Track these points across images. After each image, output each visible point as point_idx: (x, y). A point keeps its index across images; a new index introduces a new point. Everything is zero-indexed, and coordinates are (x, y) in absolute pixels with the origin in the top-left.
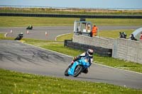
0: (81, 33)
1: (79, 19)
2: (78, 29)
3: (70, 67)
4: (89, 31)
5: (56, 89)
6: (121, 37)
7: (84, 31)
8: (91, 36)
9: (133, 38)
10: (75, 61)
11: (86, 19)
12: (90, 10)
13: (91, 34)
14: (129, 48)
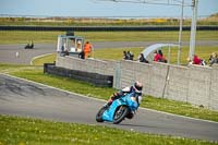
0: (67, 53)
1: (65, 33)
2: (63, 48)
3: (106, 108)
4: (80, 50)
5: (32, 135)
6: (127, 58)
7: (73, 50)
8: (83, 58)
9: (143, 60)
10: (114, 98)
11: (75, 33)
12: (80, 20)
13: (82, 55)
14: (138, 74)
